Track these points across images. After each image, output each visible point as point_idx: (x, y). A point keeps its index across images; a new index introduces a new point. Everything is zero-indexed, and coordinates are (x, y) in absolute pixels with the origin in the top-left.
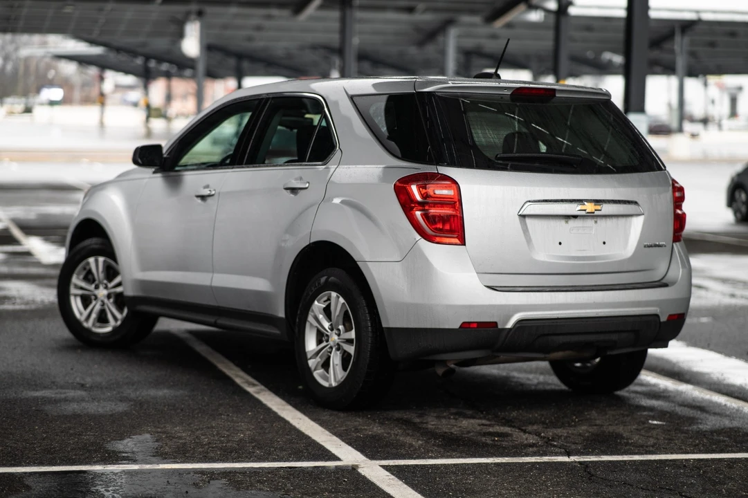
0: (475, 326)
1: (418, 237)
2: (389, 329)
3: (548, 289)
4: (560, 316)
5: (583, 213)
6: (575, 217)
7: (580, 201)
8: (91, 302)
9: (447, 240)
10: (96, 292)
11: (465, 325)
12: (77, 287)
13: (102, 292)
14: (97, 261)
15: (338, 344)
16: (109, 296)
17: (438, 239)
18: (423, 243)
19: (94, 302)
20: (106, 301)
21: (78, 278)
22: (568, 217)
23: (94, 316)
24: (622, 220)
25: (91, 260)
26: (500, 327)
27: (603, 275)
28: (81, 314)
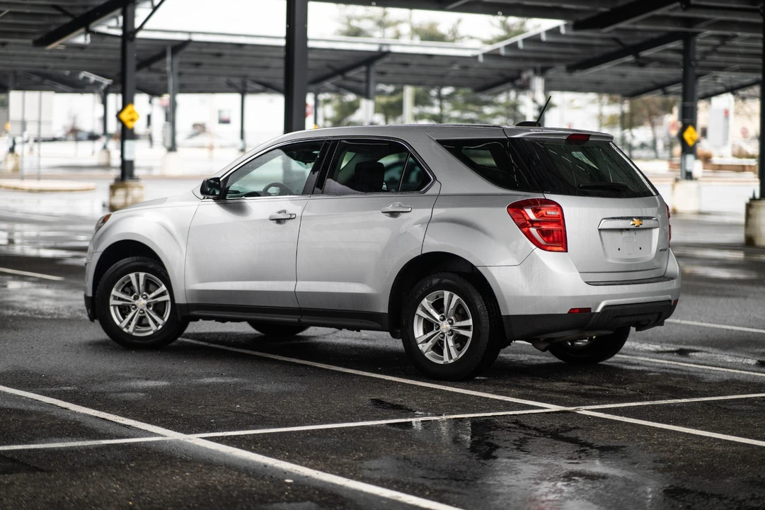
0: (578, 311)
1: (534, 247)
2: (509, 317)
3: (603, 283)
4: (627, 303)
5: (633, 227)
6: (628, 230)
7: (631, 218)
8: (130, 311)
9: (556, 249)
10: (136, 302)
11: (572, 311)
12: (115, 298)
13: (141, 302)
14: (137, 277)
15: (451, 330)
16: (148, 306)
17: (549, 248)
18: (538, 251)
19: (133, 312)
20: (145, 309)
21: (117, 290)
22: (621, 230)
23: (133, 323)
24: (648, 231)
25: (132, 276)
26: (592, 311)
27: (646, 272)
28: (121, 322)
